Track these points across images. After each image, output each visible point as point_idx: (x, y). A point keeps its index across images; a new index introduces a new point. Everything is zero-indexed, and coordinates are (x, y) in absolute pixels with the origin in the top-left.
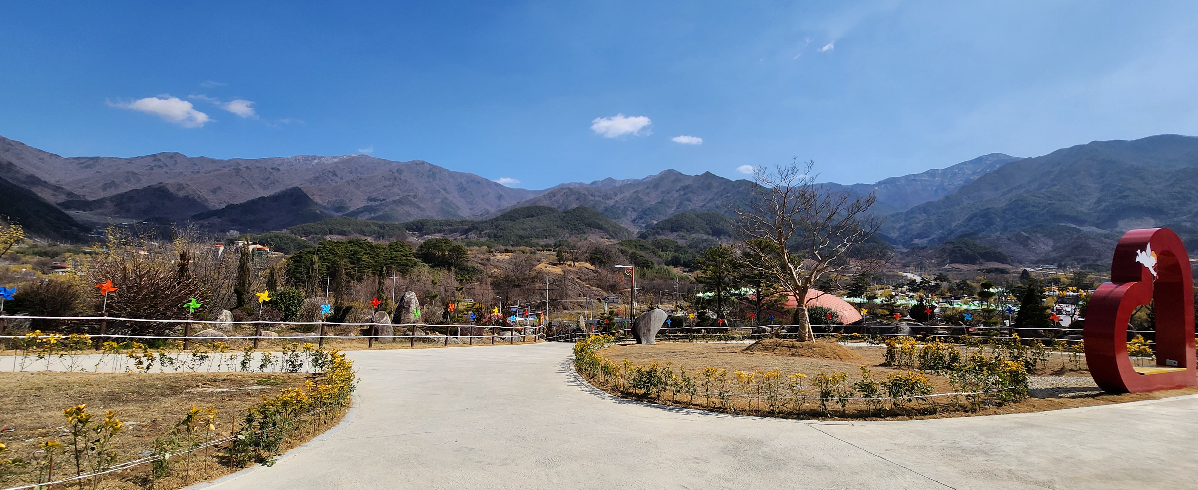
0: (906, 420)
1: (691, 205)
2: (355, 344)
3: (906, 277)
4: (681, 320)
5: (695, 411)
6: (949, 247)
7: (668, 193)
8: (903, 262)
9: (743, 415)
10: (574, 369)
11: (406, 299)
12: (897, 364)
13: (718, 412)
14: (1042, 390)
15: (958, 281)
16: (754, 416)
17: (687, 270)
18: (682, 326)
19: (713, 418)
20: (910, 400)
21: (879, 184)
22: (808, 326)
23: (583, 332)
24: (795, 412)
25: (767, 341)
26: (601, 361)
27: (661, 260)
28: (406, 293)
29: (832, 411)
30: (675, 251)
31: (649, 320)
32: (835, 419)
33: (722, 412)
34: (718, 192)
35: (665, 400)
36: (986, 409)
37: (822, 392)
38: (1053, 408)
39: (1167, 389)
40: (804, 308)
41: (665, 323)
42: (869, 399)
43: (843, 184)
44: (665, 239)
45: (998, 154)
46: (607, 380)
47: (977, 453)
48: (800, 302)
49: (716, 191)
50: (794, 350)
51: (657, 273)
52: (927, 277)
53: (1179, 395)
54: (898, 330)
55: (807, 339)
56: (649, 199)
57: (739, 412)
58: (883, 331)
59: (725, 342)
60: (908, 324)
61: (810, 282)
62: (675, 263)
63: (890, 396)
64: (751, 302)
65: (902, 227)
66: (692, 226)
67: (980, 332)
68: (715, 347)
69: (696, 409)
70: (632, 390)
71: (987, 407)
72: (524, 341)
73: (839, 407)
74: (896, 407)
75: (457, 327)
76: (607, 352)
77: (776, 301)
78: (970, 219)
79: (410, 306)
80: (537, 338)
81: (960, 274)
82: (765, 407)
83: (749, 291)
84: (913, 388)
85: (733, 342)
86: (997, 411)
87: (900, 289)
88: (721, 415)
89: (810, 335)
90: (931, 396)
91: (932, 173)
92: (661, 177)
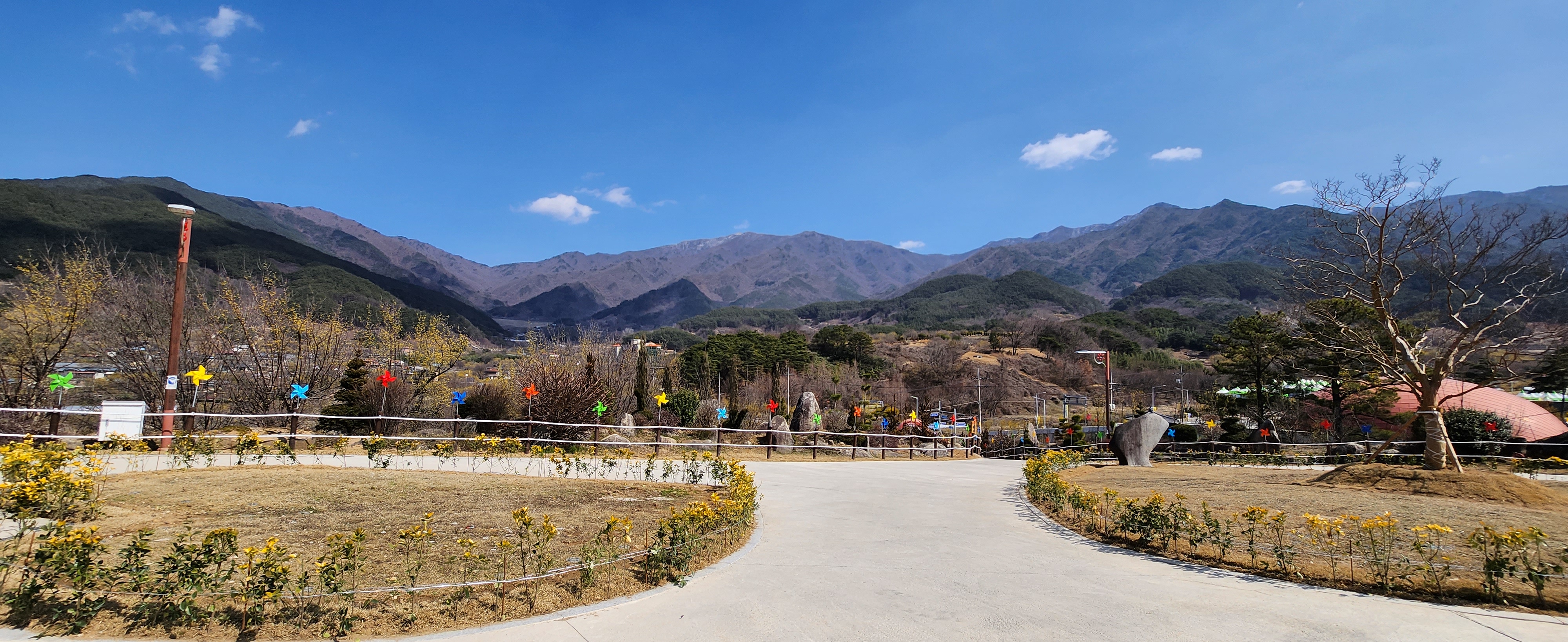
1: (1199, 254)
2: (752, 453)
4: (1193, 431)
5: (1230, 573)
7: (1158, 239)
9: (1321, 586)
10: (1026, 497)
11: (804, 401)
13: (1273, 577)
16: (1344, 589)
17: (1197, 353)
18: (1195, 440)
19: (1264, 587)
22: (1446, 443)
23: (1034, 445)
24: (1429, 590)
25: (1360, 467)
26: (1067, 488)
27: (1150, 340)
28: (804, 394)
29: (1511, 594)
30: (1175, 326)
31: (1138, 430)
32: (1520, 610)
33: (1281, 579)
34: (1247, 229)
35: (1176, 551)
37: (1488, 560)
40: (1436, 412)
41: (1166, 436)
44: (1156, 309)
46: (1078, 516)
48: (1426, 401)
49: (1243, 228)
50: (1418, 484)
51: (1144, 359)
55: (1444, 465)
56: (1125, 251)
57: (1313, 581)
59: (1275, 467)
61: (1446, 368)
62: (1176, 343)
64: (1322, 402)
66: (1203, 285)
68: (1258, 474)
69: (1232, 570)
70: (1119, 533)
72: (952, 456)
73: (1530, 589)
75: (866, 437)
76: (1073, 476)
77: (1372, 400)
79: (808, 410)
80: (969, 452)
82: (1365, 575)
83: (1318, 386)
85: (1290, 467)
88: (1279, 583)
89: (1450, 459)
92: (1144, 216)
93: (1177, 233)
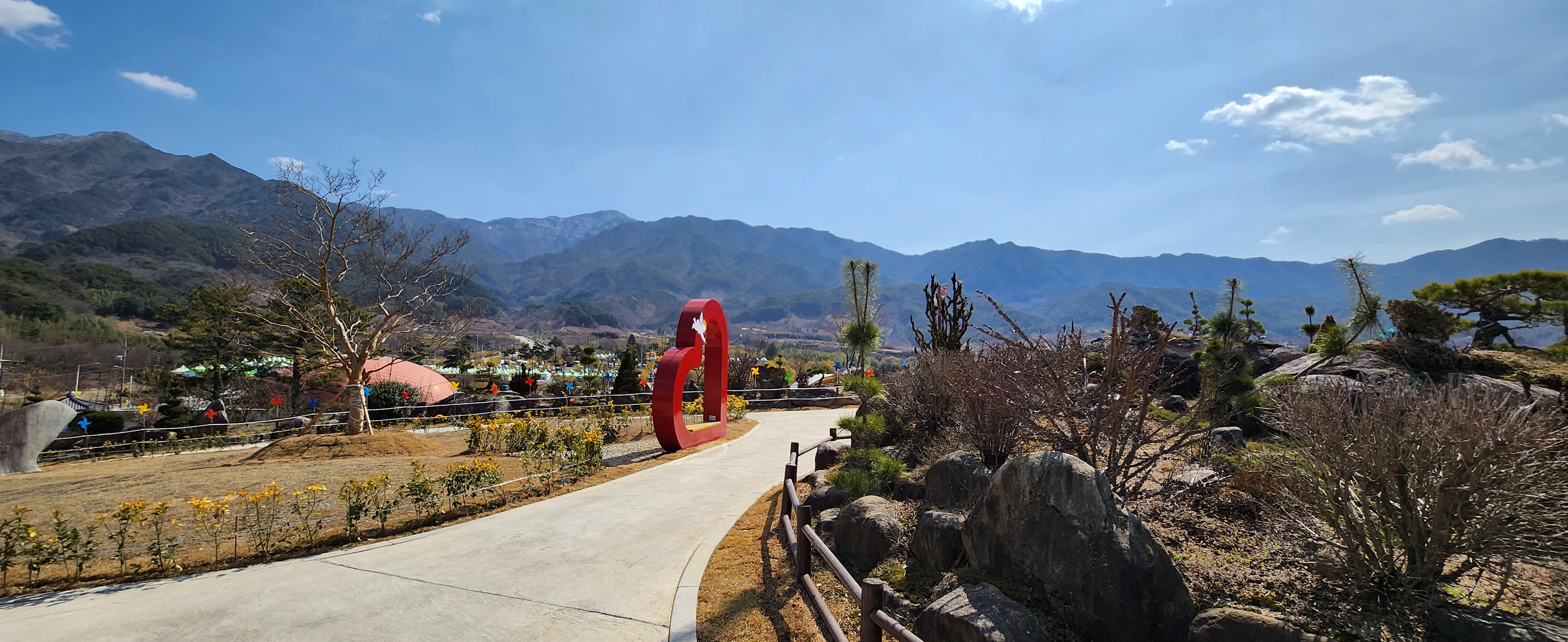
0: (468, 520)
3: (519, 340)
4: (119, 418)
5: (86, 590)
6: (566, 307)
8: (517, 322)
9: (201, 572)
12: (481, 449)
13: (144, 580)
14: (619, 457)
15: (572, 347)
16: (224, 569)
17: (153, 324)
18: (121, 429)
20: (474, 495)
22: (364, 411)
24: (303, 546)
25: (290, 440)
29: (364, 531)
30: (125, 290)
32: (369, 543)
34: (233, 193)
36: (560, 488)
37: (350, 508)
38: (622, 475)
40: (359, 385)
42: (421, 503)
43: (446, 216)
44: (98, 265)
45: (616, 212)
47: (536, 543)
48: (354, 376)
49: (228, 191)
51: (72, 329)
52: (541, 342)
54: (494, 406)
55: (362, 429)
58: (477, 409)
60: (507, 398)
61: (371, 348)
62: (125, 311)
63: (448, 495)
67: (581, 402)
68: (191, 461)
69: (90, 586)
71: (562, 486)
73: (377, 523)
74: (456, 506)
78: (586, 278)
81: (575, 338)
82: (247, 550)
84: (478, 479)
85: (234, 448)
87: (510, 356)
88: (150, 584)
89: (366, 424)
90: (500, 484)
91: (553, 220)
92: (94, 142)
93: (141, 175)
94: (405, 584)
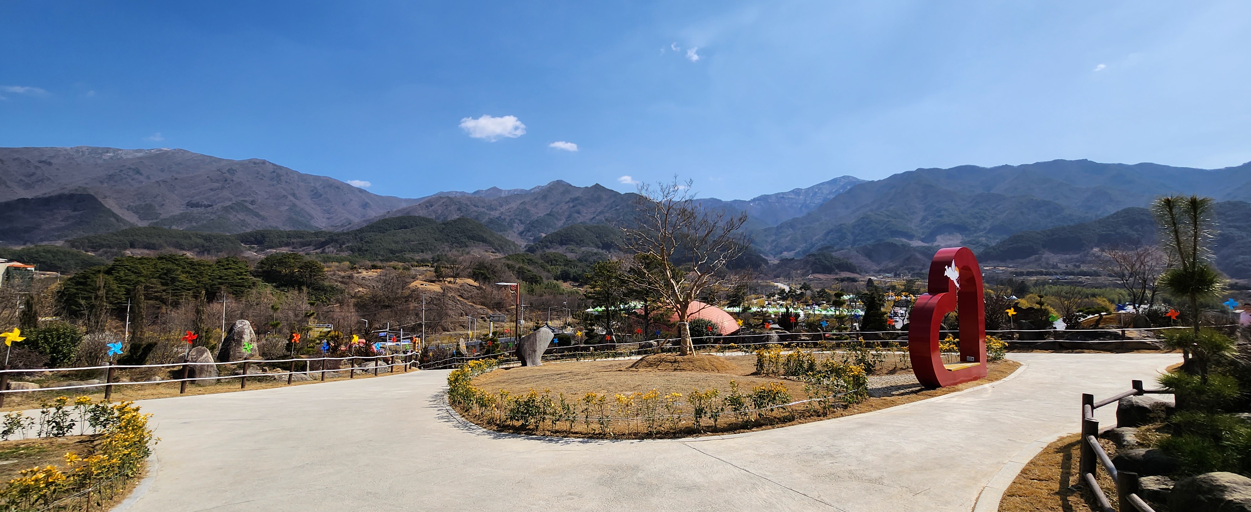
0: (769, 429)
1: (581, 217)
2: (161, 390)
3: (777, 286)
4: (569, 338)
5: (574, 440)
6: (812, 259)
7: (558, 205)
8: (775, 273)
9: (622, 439)
10: (447, 402)
11: (236, 329)
12: (765, 372)
13: (598, 438)
14: (879, 389)
15: (818, 290)
16: (632, 439)
17: (576, 284)
18: (570, 344)
19: (594, 446)
20: (772, 410)
21: (754, 200)
22: (689, 340)
23: (463, 355)
24: (672, 431)
25: (651, 357)
26: (476, 392)
27: (550, 275)
28: (237, 322)
29: (705, 426)
30: (565, 265)
31: (534, 340)
32: (708, 435)
33: (602, 438)
34: (608, 204)
35: (544, 430)
36: (834, 412)
37: (696, 409)
38: (886, 406)
39: (967, 381)
40: (686, 322)
41: (552, 343)
42: (738, 412)
43: (723, 200)
44: (554, 253)
45: (849, 177)
46: (482, 413)
47: (825, 457)
48: (682, 317)
49: (606, 204)
50: (676, 364)
51: (545, 288)
52: (794, 287)
53: (975, 386)
54: (768, 338)
56: (537, 211)
57: (618, 437)
58: (756, 340)
59: (612, 359)
60: (777, 332)
61: (691, 297)
62: (565, 277)
63: (755, 408)
64: (639, 316)
65: (773, 241)
66: (582, 239)
67: (834, 337)
68: (603, 365)
69: (575, 437)
70: (509, 422)
71: (835, 410)
72: (392, 371)
73: (712, 422)
74: (760, 417)
75: (306, 361)
76: (488, 378)
77: (661, 314)
78: (827, 234)
79: (242, 338)
80: (408, 366)
81: (820, 283)
82: (643, 428)
83: (638, 306)
84: (774, 399)
85: (619, 359)
86: (844, 413)
87: (772, 298)
88: (601, 442)
89: (690, 348)
90: (790, 404)
91: (797, 192)
92: (550, 188)
93: (569, 202)
94: (736, 471)
